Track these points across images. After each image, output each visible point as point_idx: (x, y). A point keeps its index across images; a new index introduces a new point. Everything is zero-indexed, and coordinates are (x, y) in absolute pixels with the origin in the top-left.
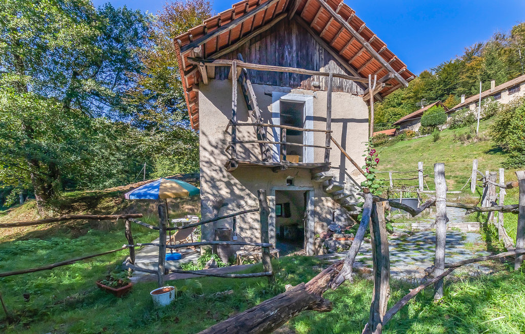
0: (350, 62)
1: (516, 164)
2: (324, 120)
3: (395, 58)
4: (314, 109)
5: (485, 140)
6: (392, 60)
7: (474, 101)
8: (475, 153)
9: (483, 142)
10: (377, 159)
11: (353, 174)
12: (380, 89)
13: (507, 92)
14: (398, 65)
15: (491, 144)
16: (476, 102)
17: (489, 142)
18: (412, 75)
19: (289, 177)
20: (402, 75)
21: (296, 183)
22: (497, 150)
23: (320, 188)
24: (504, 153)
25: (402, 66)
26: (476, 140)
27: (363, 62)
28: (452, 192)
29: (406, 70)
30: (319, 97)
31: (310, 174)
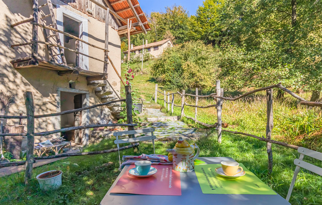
0: (112, 4)
1: (169, 89)
2: (103, 42)
3: (143, 14)
4: (88, 30)
5: (146, 74)
6: (141, 14)
7: (138, 49)
8: (142, 80)
9: (145, 75)
10: (133, 76)
11: (113, 84)
12: (132, 30)
13: (153, 49)
14: (143, 19)
15: (149, 76)
16: (140, 50)
17: (148, 75)
18: (150, 28)
19: (71, 81)
20: (145, 25)
21: (76, 86)
22: (153, 80)
23: (93, 92)
24: (156, 83)
25: (146, 20)
26: (141, 73)
27: (121, 8)
28: (146, 102)
29: (148, 24)
30: (91, 22)
31: (86, 80)
